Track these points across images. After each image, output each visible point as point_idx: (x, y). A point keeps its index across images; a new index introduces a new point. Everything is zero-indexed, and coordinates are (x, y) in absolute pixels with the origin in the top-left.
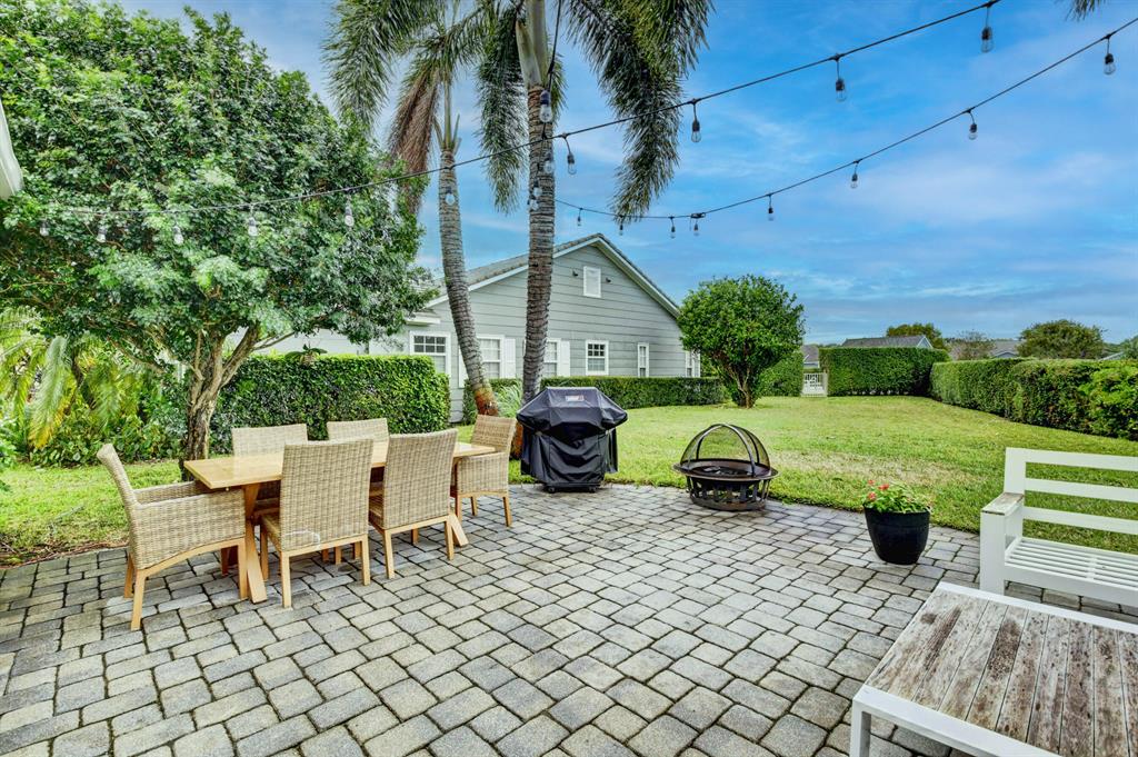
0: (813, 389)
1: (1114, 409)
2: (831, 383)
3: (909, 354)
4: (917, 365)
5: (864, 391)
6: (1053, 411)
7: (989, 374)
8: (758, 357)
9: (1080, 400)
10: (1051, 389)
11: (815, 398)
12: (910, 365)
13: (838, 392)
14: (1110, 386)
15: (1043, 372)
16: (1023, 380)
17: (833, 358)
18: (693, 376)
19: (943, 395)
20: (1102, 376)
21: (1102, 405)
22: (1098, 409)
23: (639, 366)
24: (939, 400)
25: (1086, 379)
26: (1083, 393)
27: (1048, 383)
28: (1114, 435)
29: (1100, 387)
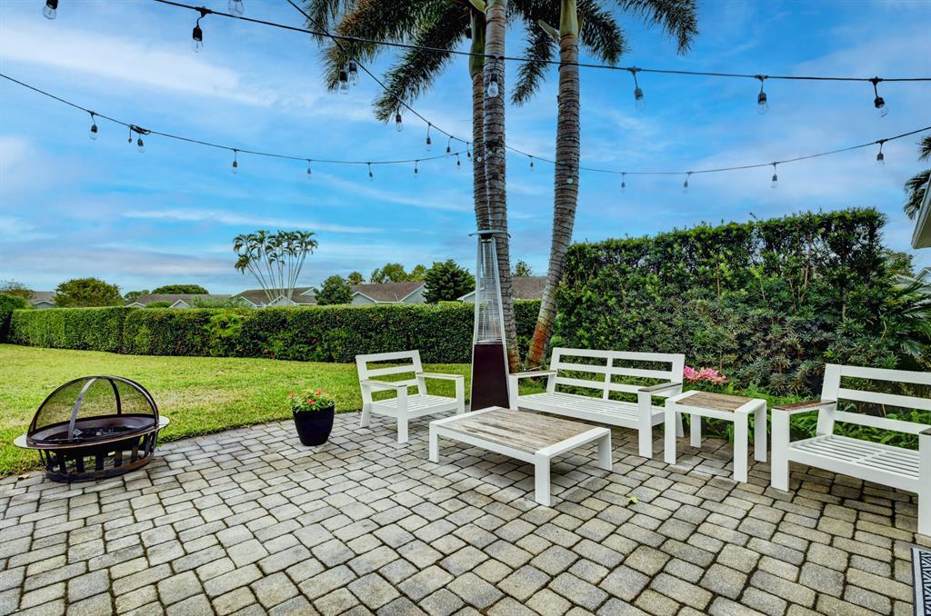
1: (228, 339)
6: (182, 344)
9: (202, 335)
10: (180, 328)
14: (224, 325)
15: (171, 317)
16: (151, 323)
20: (219, 318)
21: (220, 338)
22: (217, 340)
25: (207, 321)
26: (206, 331)
27: (177, 325)
28: (227, 356)
29: (218, 326)
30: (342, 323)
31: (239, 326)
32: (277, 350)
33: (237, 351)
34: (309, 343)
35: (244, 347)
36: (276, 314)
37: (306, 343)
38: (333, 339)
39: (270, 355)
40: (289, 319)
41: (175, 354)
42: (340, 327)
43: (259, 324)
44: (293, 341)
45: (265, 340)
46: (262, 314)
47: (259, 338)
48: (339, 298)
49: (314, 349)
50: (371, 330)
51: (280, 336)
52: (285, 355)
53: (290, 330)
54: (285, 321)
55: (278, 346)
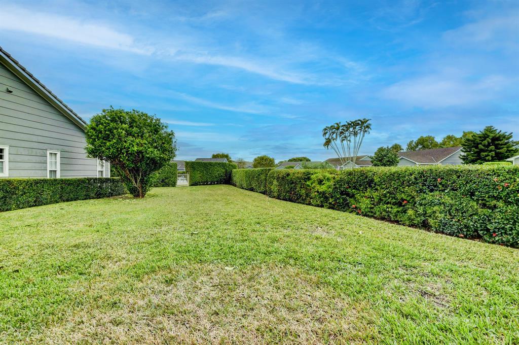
0: (182, 182)
1: (324, 193)
2: (191, 179)
3: (223, 165)
4: (226, 170)
5: (205, 183)
6: (294, 194)
7: (259, 175)
8: (147, 164)
9: (307, 189)
10: (293, 183)
11: (183, 187)
12: (224, 170)
13: (194, 184)
14: (320, 182)
15: (288, 175)
16: (278, 178)
17: (192, 166)
18: (104, 176)
19: (237, 184)
20: (317, 177)
21: (318, 192)
22: (316, 193)
23: (49, 169)
24: (235, 186)
25: (309, 179)
26: (308, 186)
27: (291, 180)
28: (322, 206)
29: (316, 182)
30: (445, 186)
31: (332, 183)
32: (363, 206)
33: (330, 203)
34: (399, 204)
35: (335, 200)
36: (362, 174)
37: (394, 204)
38: (432, 204)
39: (357, 211)
40: (376, 179)
41: (291, 200)
42: (443, 191)
43: (348, 183)
44: (381, 200)
45: (353, 196)
46: (350, 174)
47: (348, 195)
48: (388, 161)
49: (405, 212)
50: (497, 198)
51: (366, 194)
52: (372, 212)
53: (377, 189)
54: (372, 181)
55: (364, 204)
